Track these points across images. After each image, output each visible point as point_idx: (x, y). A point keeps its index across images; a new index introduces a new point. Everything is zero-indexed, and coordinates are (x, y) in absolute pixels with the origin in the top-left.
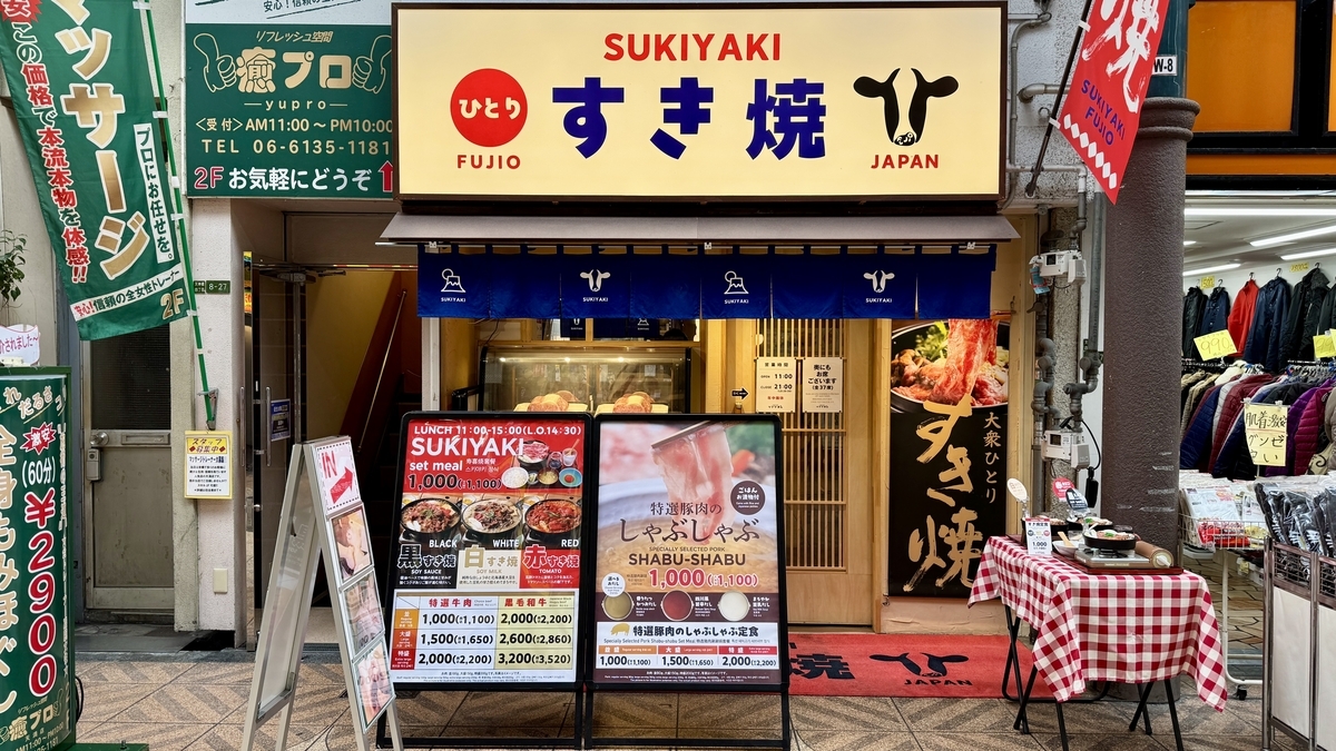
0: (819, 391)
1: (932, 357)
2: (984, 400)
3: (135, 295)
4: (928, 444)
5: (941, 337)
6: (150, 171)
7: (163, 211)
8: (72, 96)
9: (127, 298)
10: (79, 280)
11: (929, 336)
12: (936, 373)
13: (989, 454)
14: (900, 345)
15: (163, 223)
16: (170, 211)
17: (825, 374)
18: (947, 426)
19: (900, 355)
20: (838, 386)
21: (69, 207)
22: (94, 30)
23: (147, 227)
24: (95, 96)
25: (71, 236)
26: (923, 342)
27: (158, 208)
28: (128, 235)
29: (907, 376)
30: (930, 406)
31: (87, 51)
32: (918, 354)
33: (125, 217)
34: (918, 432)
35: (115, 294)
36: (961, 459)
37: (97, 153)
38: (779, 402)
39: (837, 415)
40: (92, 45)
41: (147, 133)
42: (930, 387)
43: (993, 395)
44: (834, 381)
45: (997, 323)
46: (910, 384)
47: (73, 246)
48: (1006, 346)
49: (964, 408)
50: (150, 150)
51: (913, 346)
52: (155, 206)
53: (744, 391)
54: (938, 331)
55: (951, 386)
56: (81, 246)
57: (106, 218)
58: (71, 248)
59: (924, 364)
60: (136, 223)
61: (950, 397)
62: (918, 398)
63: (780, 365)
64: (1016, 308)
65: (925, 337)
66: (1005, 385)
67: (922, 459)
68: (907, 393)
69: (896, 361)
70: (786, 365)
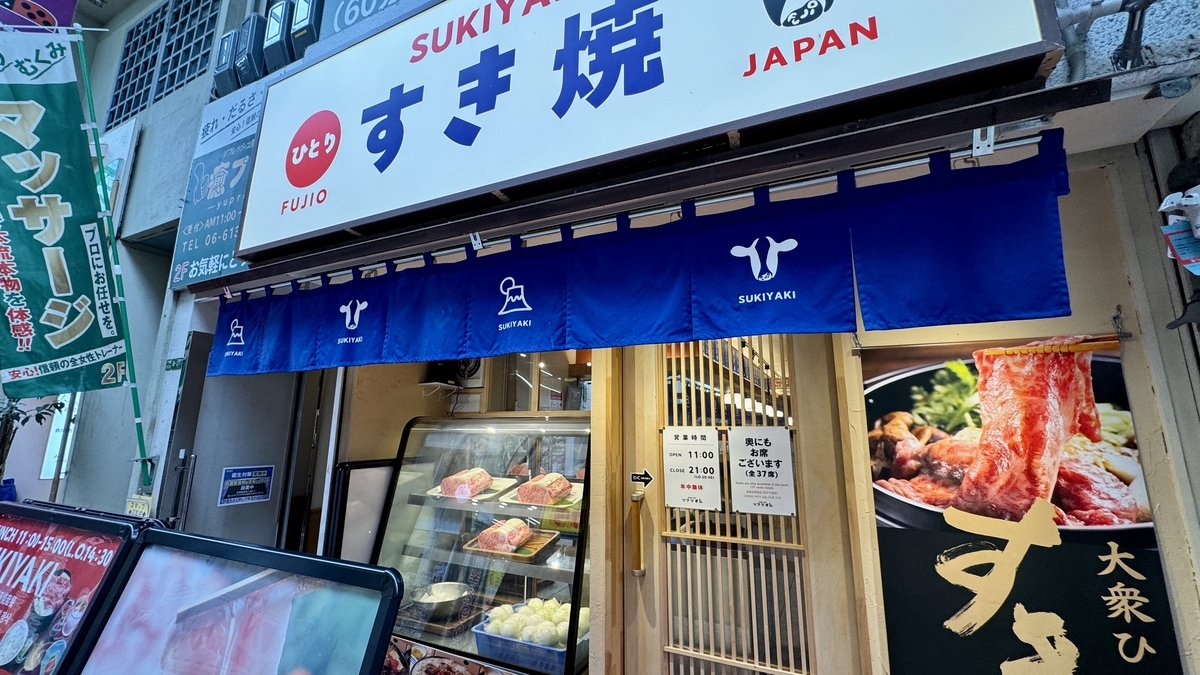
0: (756, 479)
1: (951, 425)
2: (1087, 514)
3: (79, 362)
4: (963, 597)
5: (964, 388)
6: (96, 262)
7: (107, 295)
8: (20, 205)
9: (71, 364)
10: (24, 349)
11: (938, 388)
12: (964, 456)
13: (1124, 637)
14: (882, 405)
15: (107, 305)
16: (113, 295)
17: (764, 453)
18: (1006, 566)
19: (884, 423)
20: (786, 472)
21: (14, 291)
22: (44, 153)
23: (93, 307)
24: (44, 204)
25: (15, 314)
26: (926, 399)
27: (104, 292)
28: (74, 314)
29: (903, 461)
30: (959, 519)
31: (36, 170)
32: (919, 420)
33: (71, 299)
34: (940, 569)
35: (59, 361)
36: (1051, 640)
37: (44, 249)
38: (696, 494)
39: (788, 519)
40: (41, 165)
41: (93, 231)
42: (953, 481)
43: (1108, 504)
44: (778, 463)
45: (1089, 359)
46: (910, 475)
47: (17, 322)
48: (1121, 402)
49: (1040, 527)
50: (97, 245)
51: (908, 406)
52: (101, 290)
53: (646, 475)
54: (953, 378)
55: (1001, 482)
56: (26, 321)
57: (51, 300)
58: (15, 323)
59: (933, 439)
60: (82, 304)
61: (1001, 503)
62: (929, 502)
63: (694, 437)
64: (1129, 327)
65: (930, 389)
66: (1138, 486)
67: (956, 624)
68: (908, 493)
69: (877, 432)
70: (704, 437)
